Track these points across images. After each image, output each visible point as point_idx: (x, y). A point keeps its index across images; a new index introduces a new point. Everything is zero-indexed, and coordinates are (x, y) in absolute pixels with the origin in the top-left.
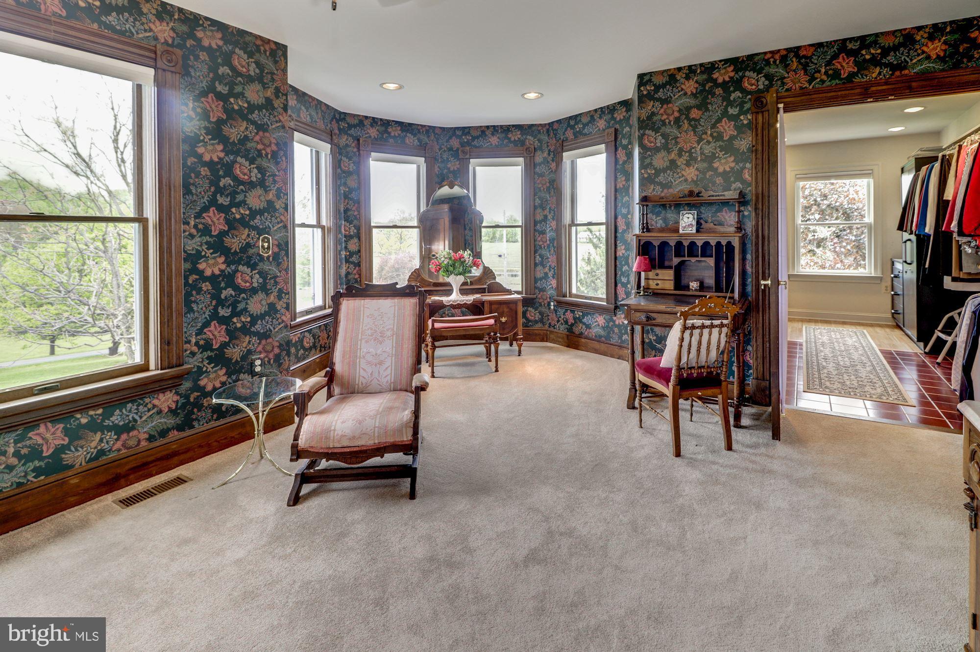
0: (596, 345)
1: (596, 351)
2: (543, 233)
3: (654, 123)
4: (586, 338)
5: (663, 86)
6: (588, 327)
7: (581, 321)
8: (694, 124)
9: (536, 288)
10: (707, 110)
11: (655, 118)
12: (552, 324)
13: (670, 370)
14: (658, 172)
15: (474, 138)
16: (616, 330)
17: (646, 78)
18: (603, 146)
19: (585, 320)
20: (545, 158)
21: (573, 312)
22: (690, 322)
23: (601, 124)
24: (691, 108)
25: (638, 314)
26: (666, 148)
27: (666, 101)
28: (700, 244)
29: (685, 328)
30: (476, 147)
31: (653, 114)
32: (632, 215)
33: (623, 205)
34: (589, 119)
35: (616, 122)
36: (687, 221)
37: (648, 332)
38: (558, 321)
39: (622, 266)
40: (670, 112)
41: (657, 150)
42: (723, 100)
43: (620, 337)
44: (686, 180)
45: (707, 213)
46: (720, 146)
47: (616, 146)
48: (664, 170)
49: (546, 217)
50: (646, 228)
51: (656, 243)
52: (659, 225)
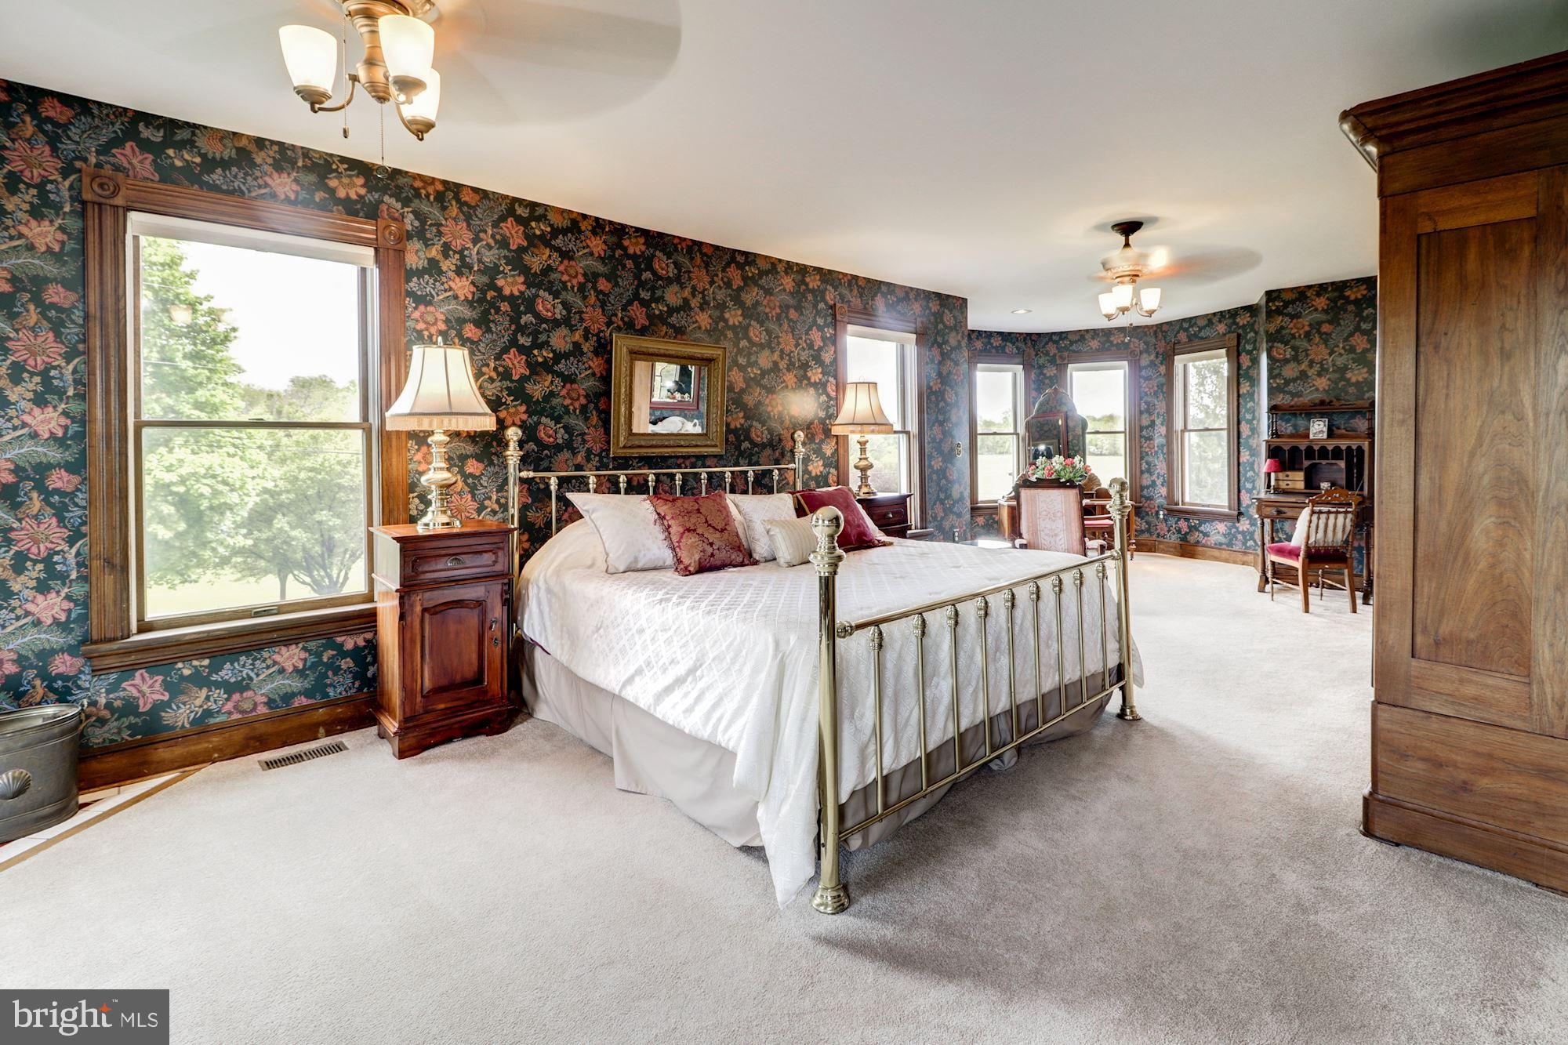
0: (1216, 553)
1: (1216, 559)
2: (1150, 439)
3: (1283, 336)
4: (1204, 546)
5: (1293, 302)
6: (1206, 535)
7: (1197, 530)
8: (1326, 338)
9: (1142, 496)
10: (1339, 324)
11: (1284, 332)
12: (1162, 533)
13: (1299, 548)
14: (1287, 382)
15: (1072, 343)
16: (1240, 537)
17: (1274, 295)
18: (1223, 351)
19: (1202, 528)
20: (1152, 361)
21: (1187, 520)
22: (1317, 509)
23: (1221, 328)
24: (1322, 322)
25: (1269, 509)
26: (1296, 359)
27: (1297, 316)
28: (1330, 448)
29: (1313, 512)
30: (1075, 352)
31: (1282, 328)
32: (1258, 421)
33: (1247, 411)
34: (1206, 322)
35: (1239, 328)
36: (1318, 429)
37: (1277, 531)
38: (1169, 531)
39: (1246, 472)
40: (1299, 326)
41: (1287, 361)
42: (1356, 316)
43: (1244, 544)
44: (1317, 390)
45: (1340, 421)
46: (1353, 359)
47: (1238, 351)
48: (1294, 380)
49: (1153, 422)
50: (1275, 434)
51: (1286, 448)
52: (1288, 431)
